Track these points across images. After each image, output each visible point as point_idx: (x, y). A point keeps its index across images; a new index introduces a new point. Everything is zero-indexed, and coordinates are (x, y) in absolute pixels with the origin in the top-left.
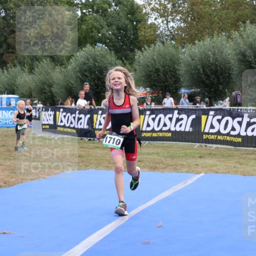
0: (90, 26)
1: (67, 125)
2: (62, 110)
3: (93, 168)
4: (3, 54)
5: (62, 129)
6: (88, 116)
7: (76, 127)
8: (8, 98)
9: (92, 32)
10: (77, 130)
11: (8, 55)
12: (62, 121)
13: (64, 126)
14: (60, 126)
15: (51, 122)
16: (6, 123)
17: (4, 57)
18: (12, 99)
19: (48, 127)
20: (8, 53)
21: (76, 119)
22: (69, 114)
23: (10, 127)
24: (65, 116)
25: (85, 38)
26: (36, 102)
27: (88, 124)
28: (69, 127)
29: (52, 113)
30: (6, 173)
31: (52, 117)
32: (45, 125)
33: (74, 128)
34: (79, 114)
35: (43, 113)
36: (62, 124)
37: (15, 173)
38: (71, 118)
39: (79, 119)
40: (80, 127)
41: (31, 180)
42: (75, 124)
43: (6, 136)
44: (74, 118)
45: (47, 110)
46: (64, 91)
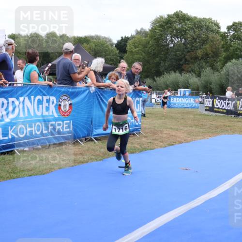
0: (236, 48)
1: (221, 107)
2: (217, 98)
3: (237, 133)
4: (182, 65)
5: (217, 110)
6: (234, 102)
7: (226, 108)
8: (185, 91)
9: (237, 51)
10: (227, 110)
11: (185, 65)
12: (217, 105)
13: (219, 108)
14: (216, 108)
15: (211, 105)
16: (183, 106)
17: (183, 67)
18: (187, 92)
19: (208, 108)
20: (185, 64)
21: (226, 104)
22: (222, 101)
23: (185, 108)
24: (219, 102)
25: (232, 56)
26: (201, 93)
27: (233, 107)
28: (222, 109)
29: (211, 100)
30: (185, 134)
31: (211, 102)
32: (206, 107)
33: (225, 109)
34: (228, 101)
35: (206, 100)
36: (217, 107)
37: (190, 135)
38: (223, 103)
39: (228, 104)
40: (228, 109)
41: (200, 139)
42: (225, 107)
43: (183, 113)
44: (225, 103)
45: (208, 98)
46: (218, 87)
